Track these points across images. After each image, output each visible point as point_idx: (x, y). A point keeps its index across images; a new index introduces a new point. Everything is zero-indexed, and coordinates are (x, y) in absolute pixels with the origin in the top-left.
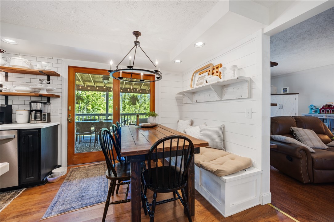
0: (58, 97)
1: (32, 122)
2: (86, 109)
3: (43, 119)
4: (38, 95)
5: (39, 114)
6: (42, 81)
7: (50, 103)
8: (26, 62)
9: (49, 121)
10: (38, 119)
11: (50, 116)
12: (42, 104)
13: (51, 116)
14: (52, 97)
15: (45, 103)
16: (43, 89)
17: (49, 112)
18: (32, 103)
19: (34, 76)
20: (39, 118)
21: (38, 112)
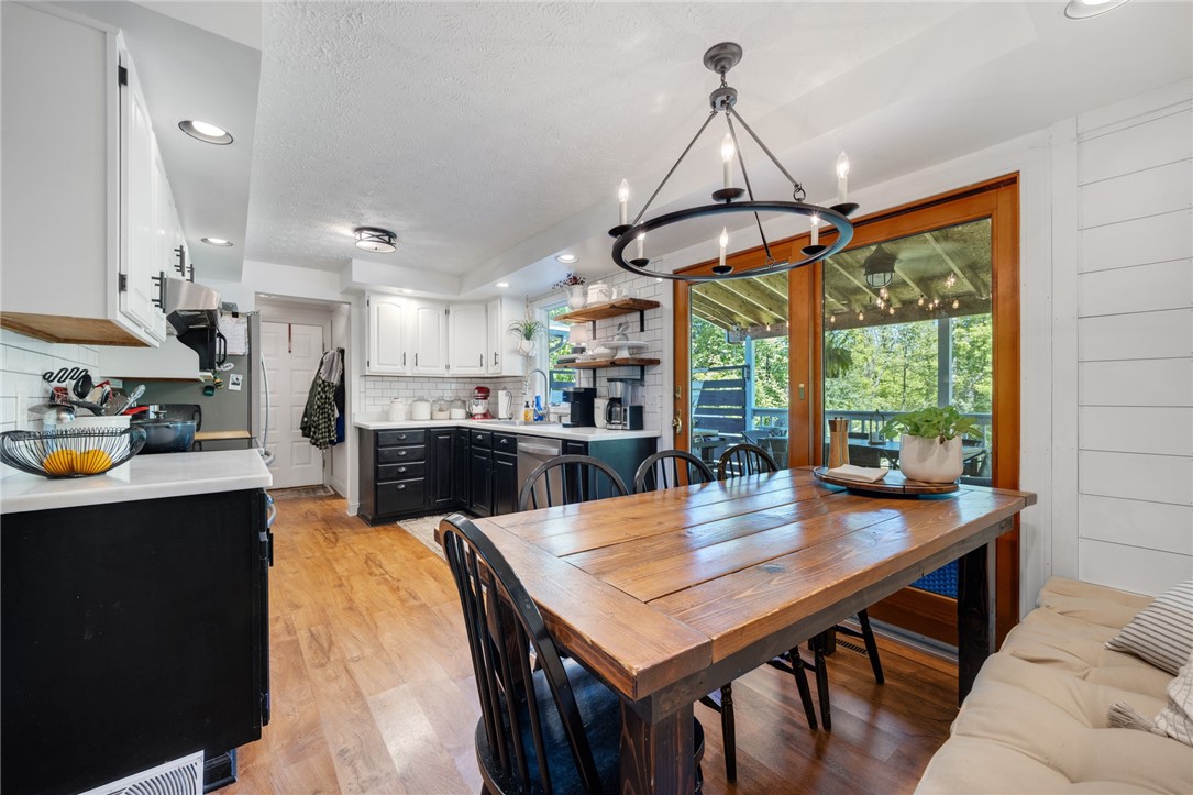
2: (971, 394)
3: (623, 420)
5: (618, 409)
7: (646, 381)
9: (637, 424)
10: (618, 420)
11: (642, 412)
12: (623, 384)
13: (644, 414)
14: (647, 365)
15: (633, 382)
16: (622, 348)
17: (637, 403)
18: (611, 382)
20: (619, 418)
21: (617, 404)
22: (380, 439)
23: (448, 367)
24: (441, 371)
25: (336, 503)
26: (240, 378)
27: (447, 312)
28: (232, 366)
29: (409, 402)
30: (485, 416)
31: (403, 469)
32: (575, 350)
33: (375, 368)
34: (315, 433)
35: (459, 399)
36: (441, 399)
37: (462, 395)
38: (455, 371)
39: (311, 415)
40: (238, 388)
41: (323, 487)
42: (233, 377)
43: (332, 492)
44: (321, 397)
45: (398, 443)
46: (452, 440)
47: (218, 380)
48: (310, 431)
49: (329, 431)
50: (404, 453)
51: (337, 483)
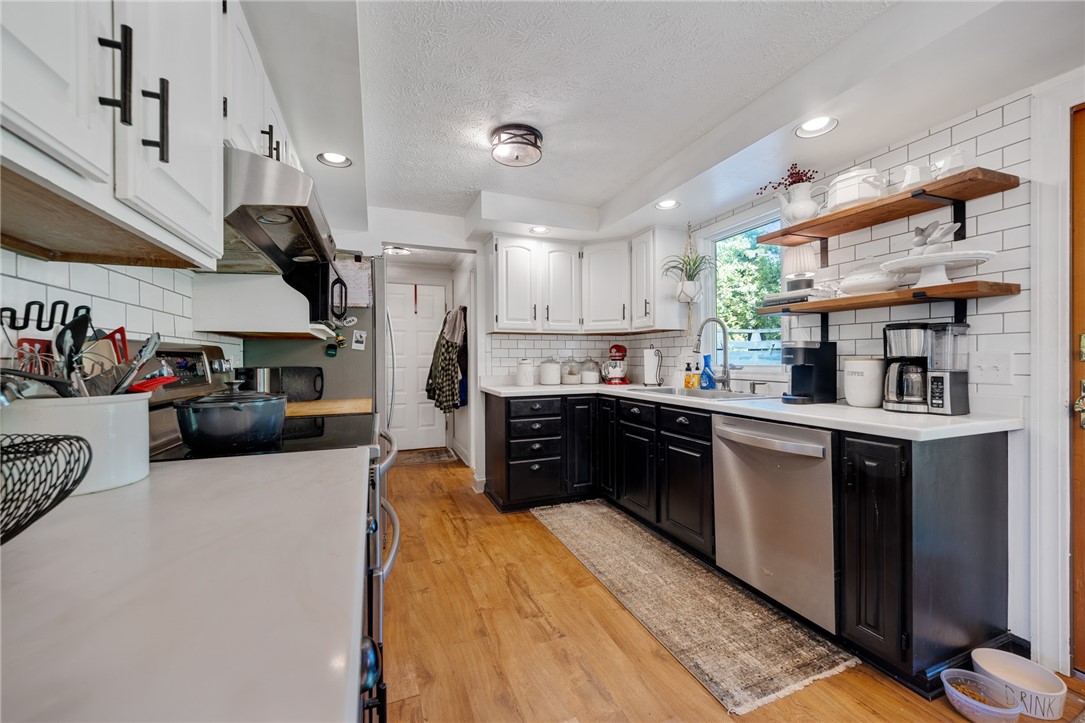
0: (1010, 290)
1: (890, 406)
3: (933, 397)
4: (909, 296)
5: (914, 377)
6: (926, 233)
7: (968, 326)
8: (871, 179)
9: (962, 407)
10: (912, 395)
11: (966, 383)
12: (929, 332)
13: (972, 388)
14: (977, 298)
15: (940, 329)
16: (931, 267)
17: (960, 367)
18: (892, 331)
19: (900, 225)
20: (915, 392)
21: (912, 368)
22: (513, 408)
23: (581, 322)
24: (573, 326)
25: (459, 471)
26: (364, 336)
27: (581, 255)
28: (356, 320)
29: (537, 363)
30: (624, 381)
31: (537, 446)
32: (794, 285)
33: (504, 324)
34: (439, 396)
35: (591, 361)
36: (571, 360)
37: (595, 354)
38: (591, 326)
39: (436, 376)
40: (361, 347)
41: (445, 450)
42: (357, 334)
43: (456, 458)
44: (445, 358)
45: (531, 413)
46: (591, 411)
47: (341, 338)
48: (435, 393)
49: (453, 395)
50: (538, 426)
51: (460, 448)
